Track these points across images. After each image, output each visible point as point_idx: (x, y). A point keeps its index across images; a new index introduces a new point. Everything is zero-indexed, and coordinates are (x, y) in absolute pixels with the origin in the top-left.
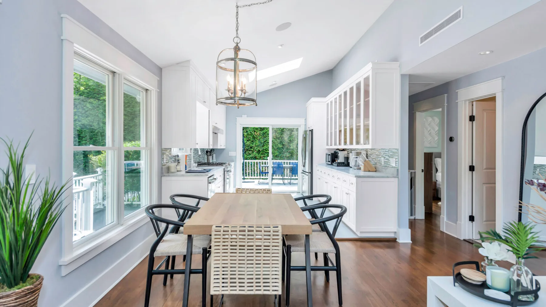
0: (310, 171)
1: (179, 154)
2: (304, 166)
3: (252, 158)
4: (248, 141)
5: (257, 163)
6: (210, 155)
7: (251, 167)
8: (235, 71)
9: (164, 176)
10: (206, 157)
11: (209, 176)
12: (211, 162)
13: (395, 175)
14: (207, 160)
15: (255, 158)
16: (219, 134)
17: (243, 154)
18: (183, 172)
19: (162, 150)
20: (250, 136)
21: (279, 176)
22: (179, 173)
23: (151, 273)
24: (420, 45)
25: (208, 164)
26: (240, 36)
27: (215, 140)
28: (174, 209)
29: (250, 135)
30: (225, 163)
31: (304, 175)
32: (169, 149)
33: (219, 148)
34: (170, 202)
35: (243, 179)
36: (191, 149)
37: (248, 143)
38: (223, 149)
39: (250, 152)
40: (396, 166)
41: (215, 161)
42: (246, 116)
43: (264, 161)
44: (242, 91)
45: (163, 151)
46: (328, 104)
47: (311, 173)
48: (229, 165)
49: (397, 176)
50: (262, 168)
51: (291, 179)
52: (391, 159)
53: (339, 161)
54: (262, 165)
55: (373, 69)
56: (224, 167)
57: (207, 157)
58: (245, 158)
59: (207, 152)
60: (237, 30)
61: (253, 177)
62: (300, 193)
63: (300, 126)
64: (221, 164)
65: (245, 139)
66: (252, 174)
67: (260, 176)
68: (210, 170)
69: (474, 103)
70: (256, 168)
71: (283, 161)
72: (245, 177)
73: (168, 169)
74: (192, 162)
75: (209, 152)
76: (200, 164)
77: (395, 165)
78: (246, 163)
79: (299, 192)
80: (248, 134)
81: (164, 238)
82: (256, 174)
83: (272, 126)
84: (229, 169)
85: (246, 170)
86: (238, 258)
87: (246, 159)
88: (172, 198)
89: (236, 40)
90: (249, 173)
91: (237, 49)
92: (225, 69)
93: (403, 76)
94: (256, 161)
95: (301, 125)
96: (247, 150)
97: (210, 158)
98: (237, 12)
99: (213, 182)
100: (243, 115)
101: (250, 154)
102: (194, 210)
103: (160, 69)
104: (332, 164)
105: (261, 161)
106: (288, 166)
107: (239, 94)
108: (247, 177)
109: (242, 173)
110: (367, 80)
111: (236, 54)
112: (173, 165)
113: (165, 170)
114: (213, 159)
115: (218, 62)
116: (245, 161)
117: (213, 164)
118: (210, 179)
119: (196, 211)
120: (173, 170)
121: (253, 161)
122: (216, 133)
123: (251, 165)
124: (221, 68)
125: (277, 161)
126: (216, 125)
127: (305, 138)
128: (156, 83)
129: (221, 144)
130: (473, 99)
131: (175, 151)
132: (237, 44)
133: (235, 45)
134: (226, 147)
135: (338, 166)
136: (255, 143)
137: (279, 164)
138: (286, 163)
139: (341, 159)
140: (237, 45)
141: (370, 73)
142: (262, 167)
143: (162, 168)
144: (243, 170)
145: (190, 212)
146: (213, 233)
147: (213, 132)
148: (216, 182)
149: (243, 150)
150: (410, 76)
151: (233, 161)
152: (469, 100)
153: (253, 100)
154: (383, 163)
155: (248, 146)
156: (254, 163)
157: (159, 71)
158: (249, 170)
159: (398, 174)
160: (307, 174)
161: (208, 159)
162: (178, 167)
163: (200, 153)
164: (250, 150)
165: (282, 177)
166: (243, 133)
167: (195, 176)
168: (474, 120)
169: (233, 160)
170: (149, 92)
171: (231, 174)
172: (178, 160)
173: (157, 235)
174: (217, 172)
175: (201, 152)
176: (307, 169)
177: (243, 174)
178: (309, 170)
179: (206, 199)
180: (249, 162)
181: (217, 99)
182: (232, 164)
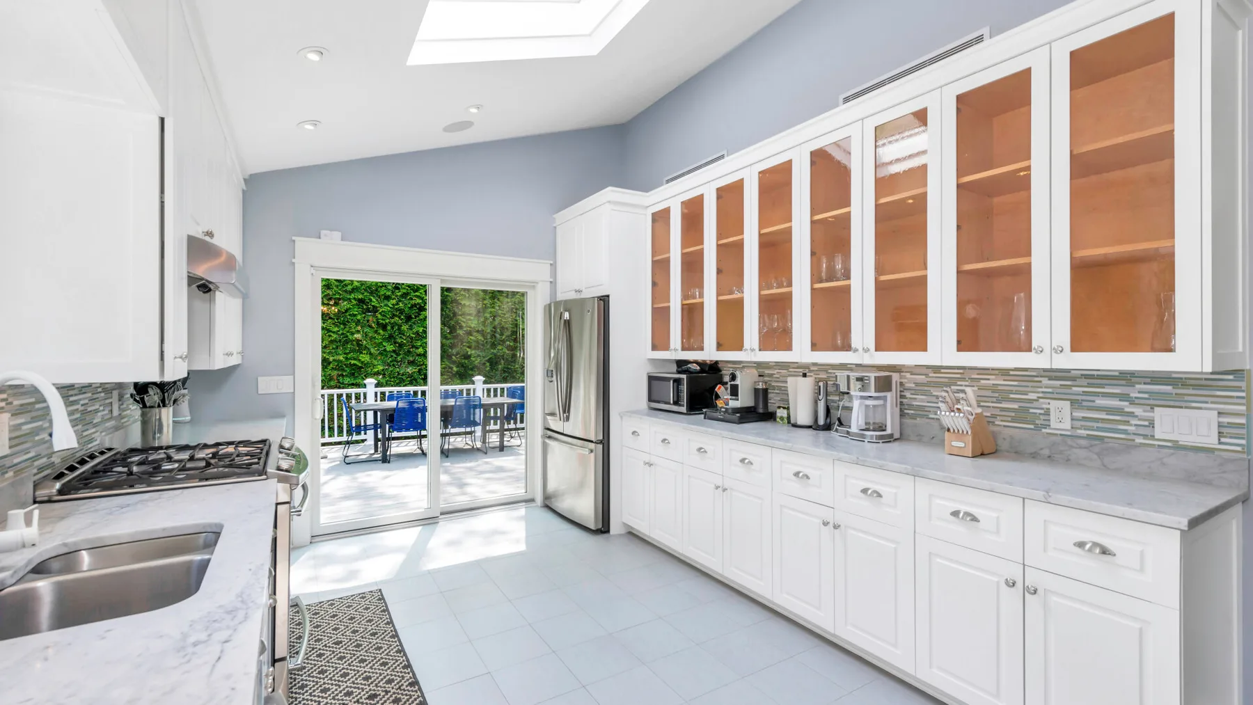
0: (601, 438)
6: (163, 401)
14: (139, 424)
16: (220, 297)
33: (218, 364)
40: (1220, 443)
42: (338, 235)
47: (605, 442)
53: (737, 404)
57: (143, 415)
62: (532, 500)
63: (533, 285)
77: (1217, 442)
79: (529, 497)
83: (442, 281)
95: (537, 283)
100: (323, 232)
139: (744, 398)
160: (582, 443)
176: (577, 429)
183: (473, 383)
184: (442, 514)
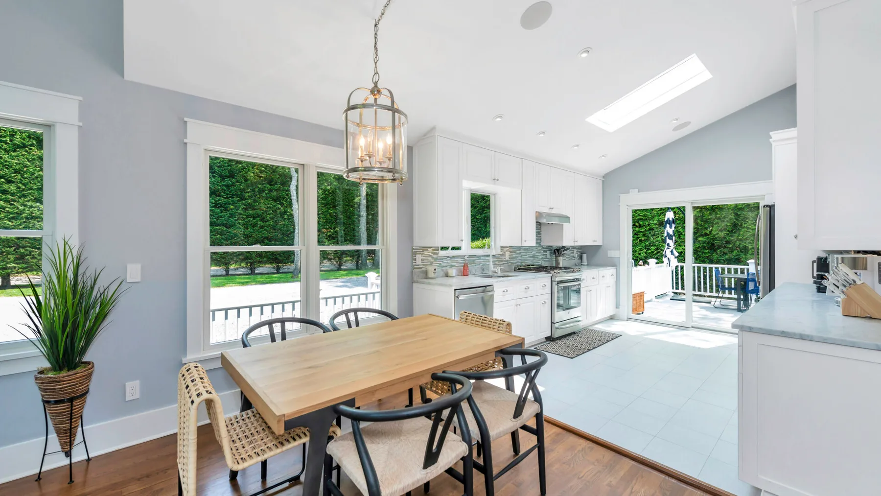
19: (413, 249)
38: (598, 247)
43: (739, 267)
45: (415, 250)
56: (551, 275)
63: (762, 197)
73: (426, 273)
83: (692, 203)
91: (376, 92)
100: (631, 190)
103: (410, 148)
113: (417, 275)
118: (463, 291)
120: (430, 275)
126: (549, 211)
129: (578, 238)
132: (376, 83)
134: (602, 243)
140: (376, 86)
143: (412, 272)
151: (614, 266)
155: (721, 241)
167: (440, 285)
169: (615, 263)
183: (748, 264)
184: (692, 327)
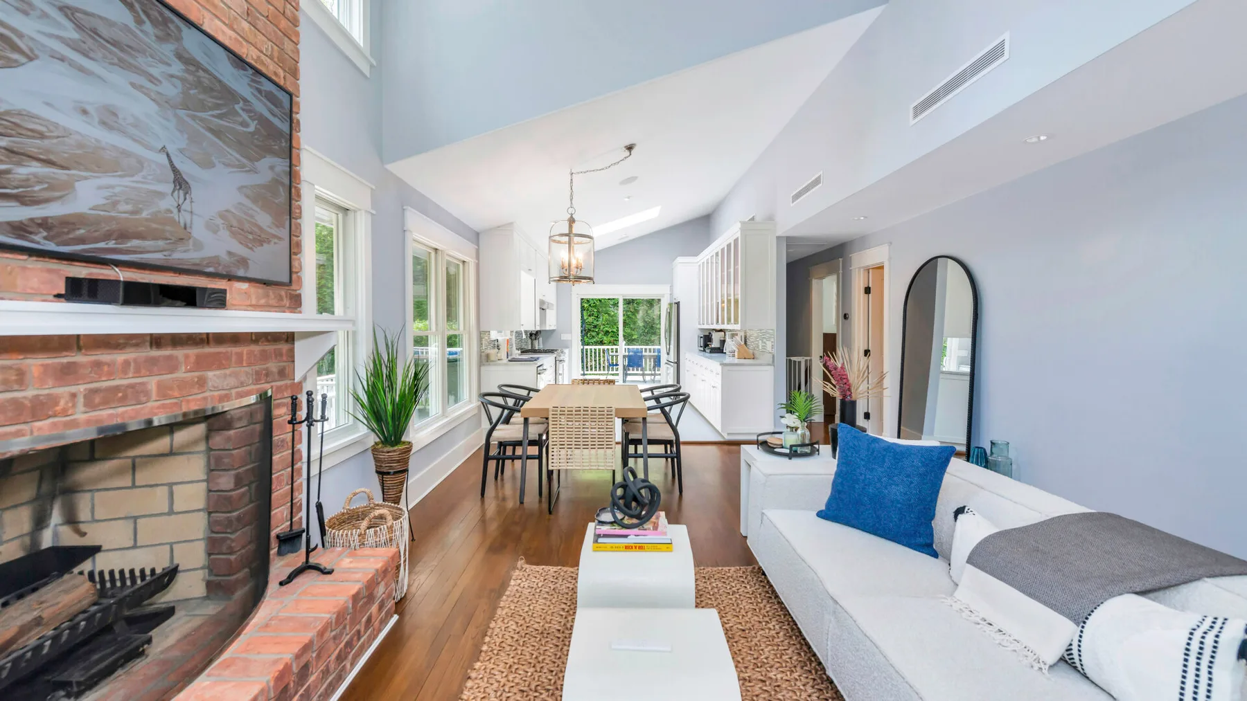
0: (676, 361)
1: (498, 338)
2: (668, 354)
3: (596, 343)
4: (590, 316)
5: (604, 350)
6: (536, 339)
7: (595, 357)
8: (569, 243)
9: (484, 365)
10: (530, 341)
11: (539, 364)
12: (537, 348)
13: (771, 363)
14: (530, 345)
15: (602, 343)
16: (547, 310)
17: (582, 336)
18: (505, 361)
19: (480, 333)
20: (593, 309)
21: (637, 370)
22: (499, 362)
23: (487, 458)
24: (792, 205)
25: (534, 351)
26: (574, 205)
27: (543, 319)
28: (501, 398)
29: (594, 306)
30: (556, 350)
31: (668, 366)
32: (487, 332)
33: (548, 328)
34: (498, 391)
35: (582, 375)
36: (512, 332)
37: (591, 319)
38: (553, 331)
39: (594, 334)
41: (541, 347)
43: (614, 347)
44: (577, 268)
45: (482, 334)
46: (700, 266)
47: (678, 363)
48: (562, 352)
49: (773, 364)
50: (612, 360)
51: (655, 375)
52: (767, 342)
53: (713, 346)
54: (611, 354)
55: (742, 230)
56: (555, 355)
57: (532, 342)
58: (584, 343)
59: (531, 335)
60: (571, 200)
61: (598, 372)
64: (552, 351)
65: (585, 313)
66: (596, 367)
67: (608, 370)
68: (538, 358)
69: (870, 270)
70: (602, 359)
71: (644, 347)
72: (586, 372)
73: (488, 356)
74: (514, 348)
75: (534, 335)
76: (524, 352)
77: (771, 350)
78: (587, 351)
80: (590, 305)
81: (497, 428)
82: (602, 368)
83: (623, 296)
84: (561, 358)
85: (587, 362)
86: (574, 433)
87: (588, 345)
88: (500, 387)
89: (571, 211)
90: (591, 366)
91: (572, 221)
92: (559, 242)
93: (778, 238)
94: (602, 347)
95: (664, 295)
96: (589, 330)
97: (536, 343)
98: (572, 180)
99: (543, 373)
100: (579, 288)
101: (593, 337)
102: (526, 399)
103: (478, 234)
104: (704, 351)
105: (610, 347)
106: (652, 354)
107: (574, 272)
108: (589, 372)
109: (581, 366)
110: (736, 241)
111: (571, 227)
112: (493, 352)
113: (484, 358)
114: (538, 345)
115: (550, 237)
116: (586, 347)
117: (539, 351)
118: (539, 369)
119: (528, 400)
120: (492, 358)
121: (597, 347)
122: (543, 309)
123: (595, 353)
124: (554, 241)
125: (635, 347)
126: (544, 299)
127: (669, 314)
128: (474, 253)
129: (551, 324)
130: (868, 266)
131: (494, 335)
132: (572, 214)
133: (569, 216)
134: (557, 327)
135: (711, 352)
136: (601, 319)
137: (636, 352)
138: (647, 350)
139: (715, 344)
140: (572, 217)
141: (739, 235)
142: (613, 356)
143: (481, 355)
144: (583, 362)
145: (521, 402)
146: (550, 417)
147: (540, 308)
148: (547, 372)
149: (582, 331)
150: (788, 239)
151: (567, 347)
152: (863, 267)
153: (590, 279)
154: (760, 348)
155: (590, 325)
156: (599, 350)
157: (476, 237)
158: (591, 361)
159: (773, 361)
160: (672, 364)
161: (532, 344)
162: (499, 355)
163: (524, 337)
164: (593, 331)
165: (641, 372)
166: (581, 304)
167: (521, 364)
168: (869, 293)
169: (567, 345)
170: (466, 264)
171: (566, 364)
172: (498, 346)
173: (491, 423)
174: (547, 361)
175: (526, 334)
176: (672, 357)
177: (583, 368)
178: (674, 359)
179: (537, 391)
180: (591, 349)
181: (550, 278)
182: (566, 351)
